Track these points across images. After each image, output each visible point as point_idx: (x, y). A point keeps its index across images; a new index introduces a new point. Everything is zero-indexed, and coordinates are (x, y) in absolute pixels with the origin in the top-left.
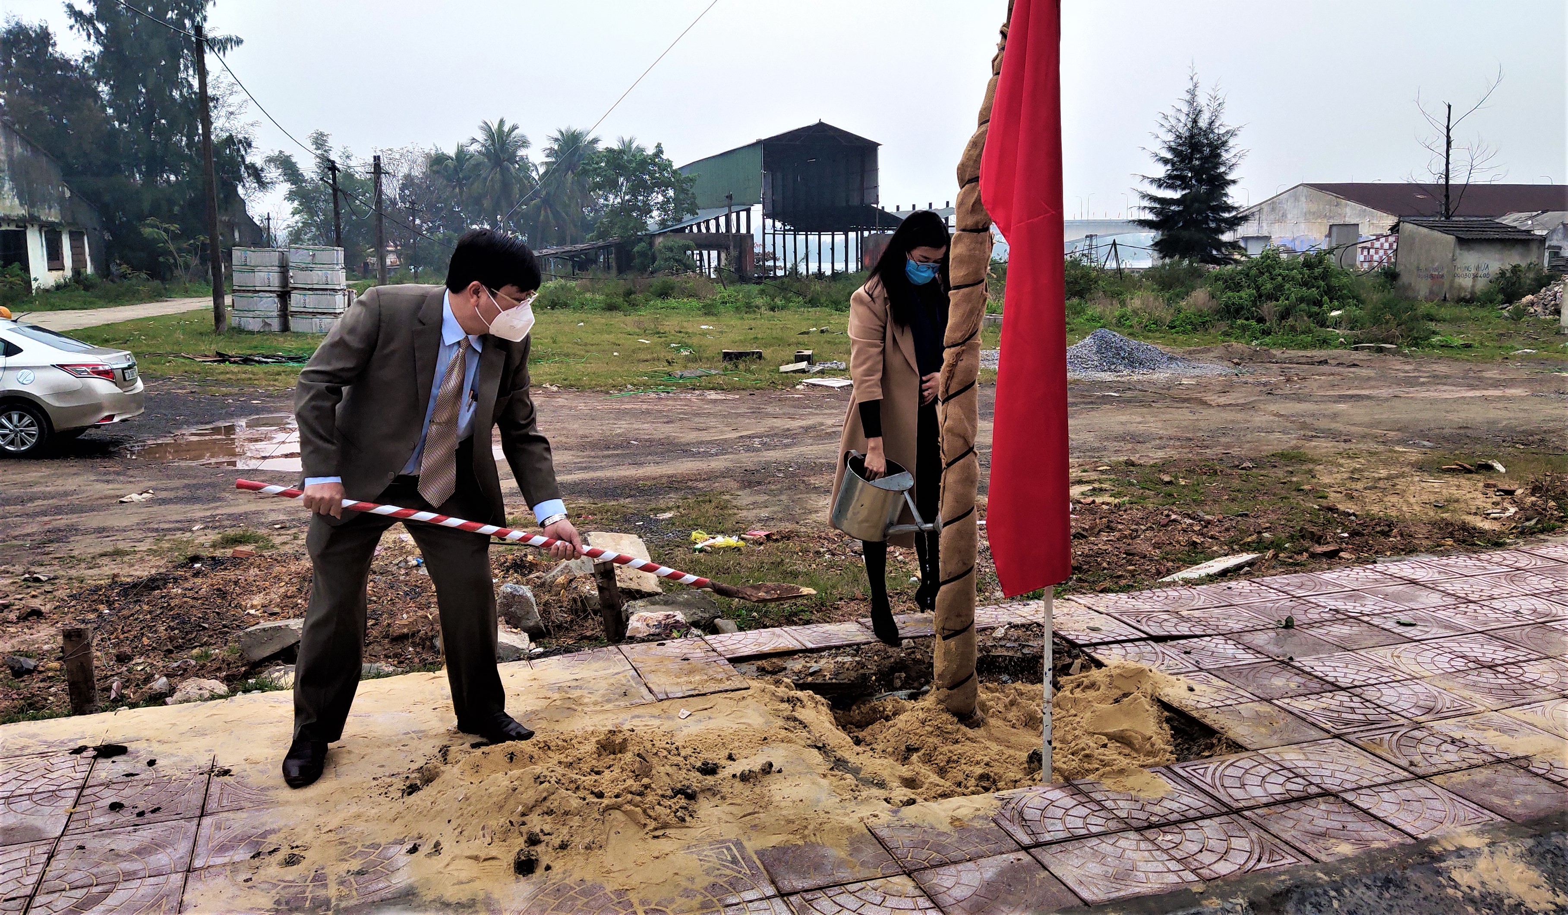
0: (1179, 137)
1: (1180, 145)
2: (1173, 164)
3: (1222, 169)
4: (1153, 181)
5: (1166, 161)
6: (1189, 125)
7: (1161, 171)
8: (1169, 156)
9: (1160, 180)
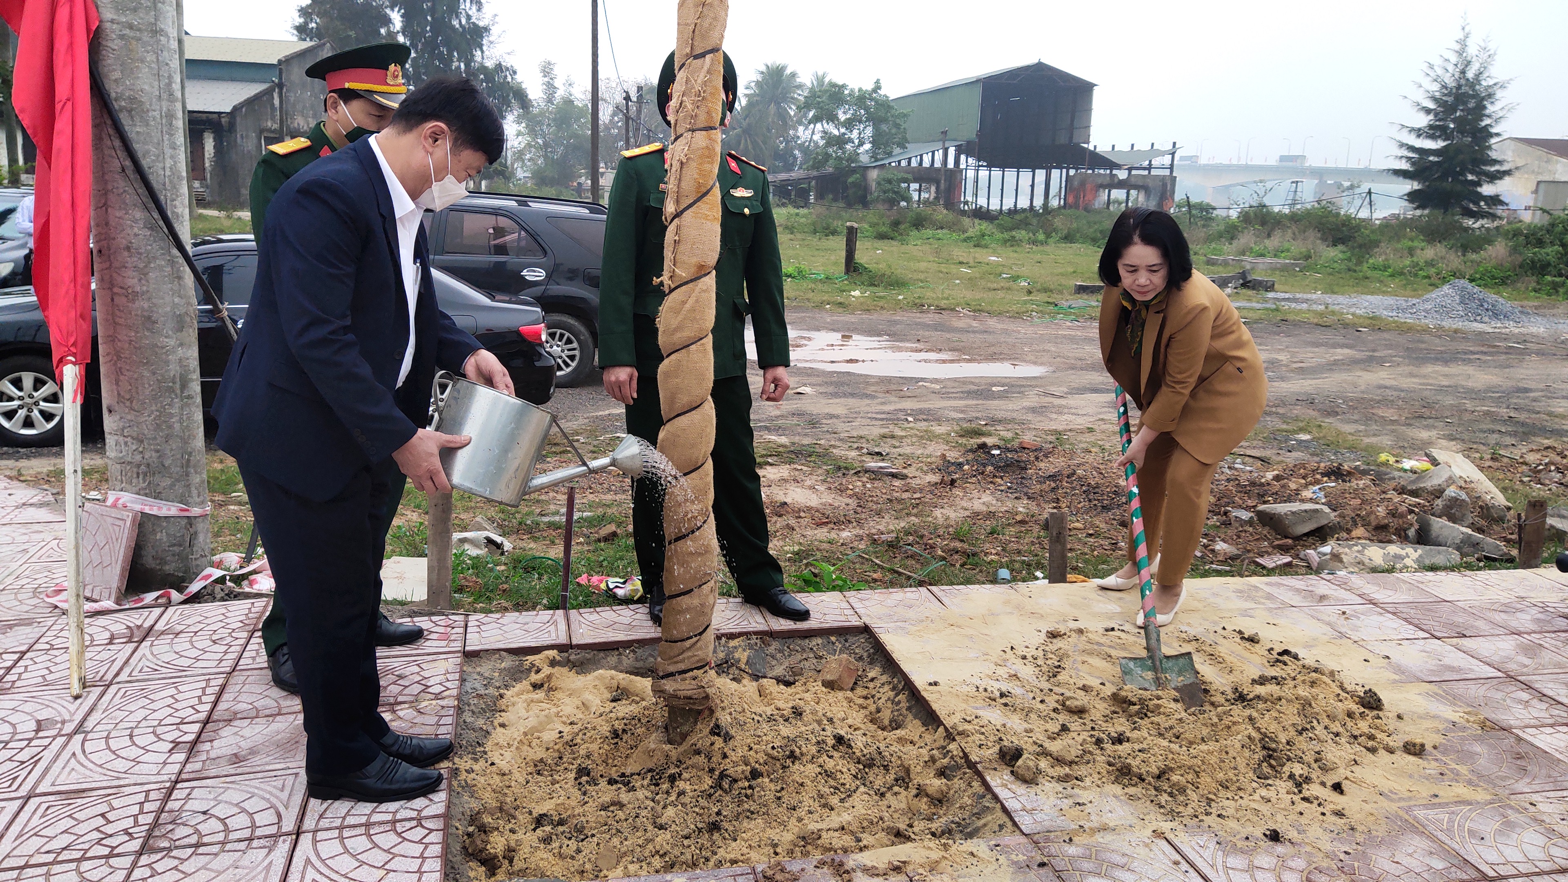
0: (1445, 87)
1: (1446, 95)
2: (1436, 115)
3: (1486, 122)
4: (1412, 130)
5: (1428, 111)
6: (1457, 75)
7: (1423, 121)
8: (1432, 105)
9: (1419, 129)
